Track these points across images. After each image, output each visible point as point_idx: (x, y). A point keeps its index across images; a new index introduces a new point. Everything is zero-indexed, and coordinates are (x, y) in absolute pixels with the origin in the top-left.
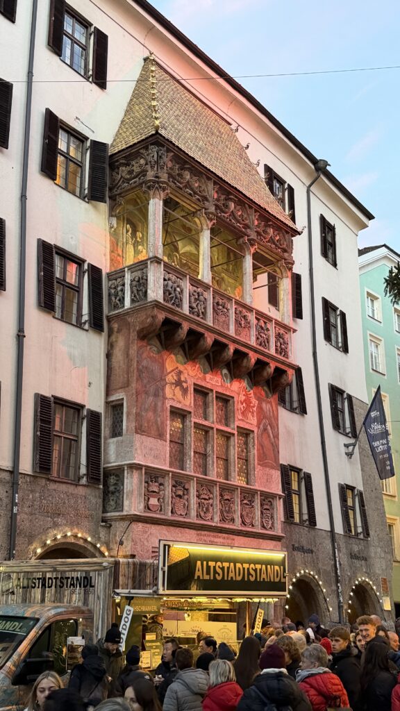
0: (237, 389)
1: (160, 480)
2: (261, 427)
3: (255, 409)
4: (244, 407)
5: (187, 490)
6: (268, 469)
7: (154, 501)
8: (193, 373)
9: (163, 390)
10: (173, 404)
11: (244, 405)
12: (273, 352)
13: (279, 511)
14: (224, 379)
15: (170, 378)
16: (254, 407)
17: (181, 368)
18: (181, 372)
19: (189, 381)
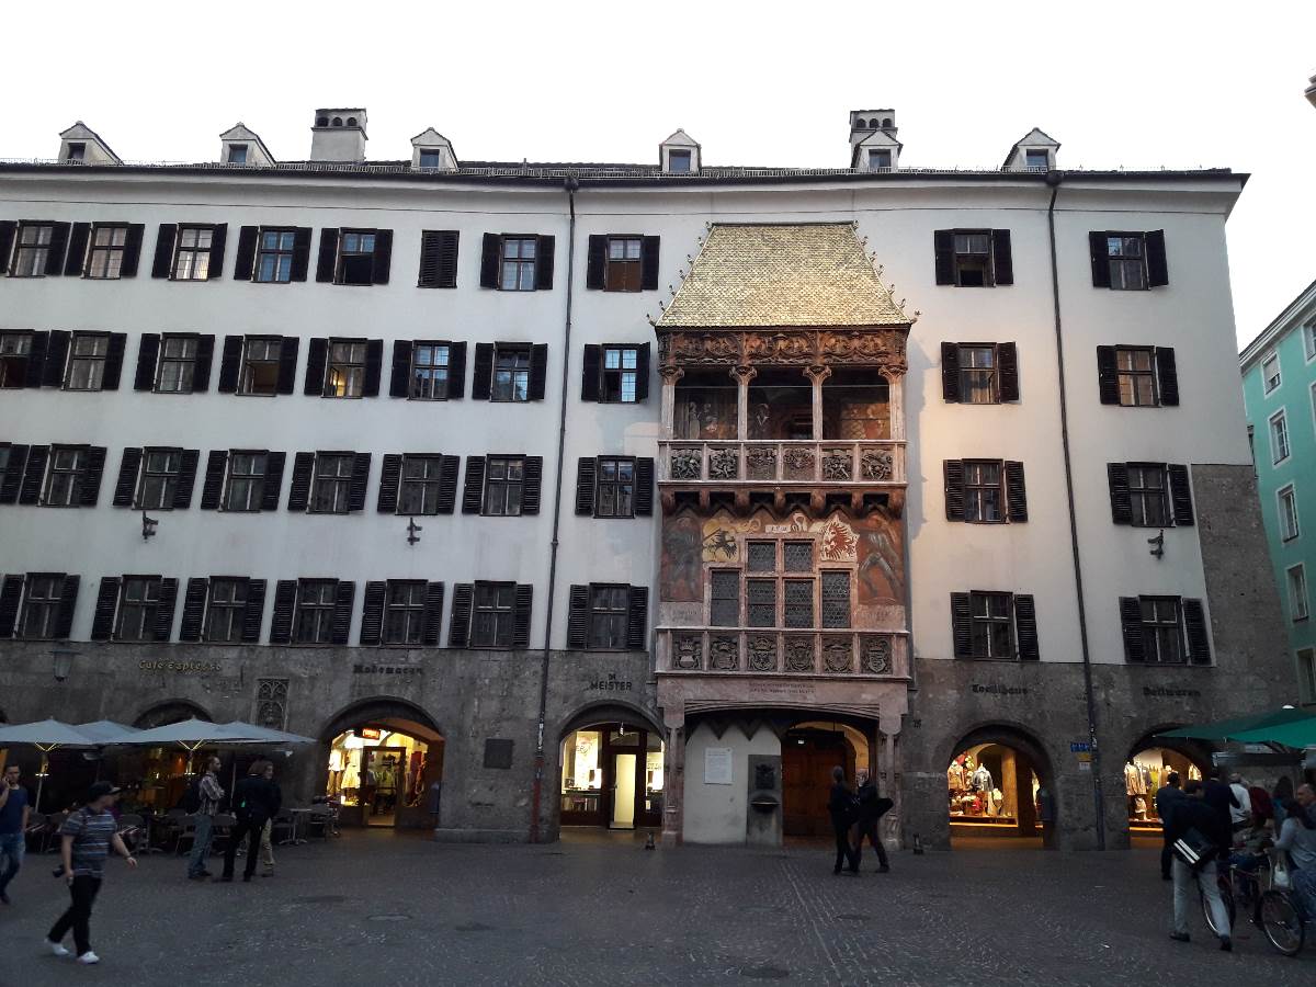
0: (820, 531)
1: (695, 639)
2: (867, 562)
3: (854, 544)
4: (832, 547)
5: (736, 644)
6: (879, 607)
7: (687, 659)
8: (741, 531)
9: (699, 554)
10: (714, 565)
11: (833, 543)
12: (857, 480)
13: (898, 651)
14: (798, 524)
15: (709, 541)
16: (852, 542)
17: (725, 528)
18: (725, 533)
19: (737, 538)
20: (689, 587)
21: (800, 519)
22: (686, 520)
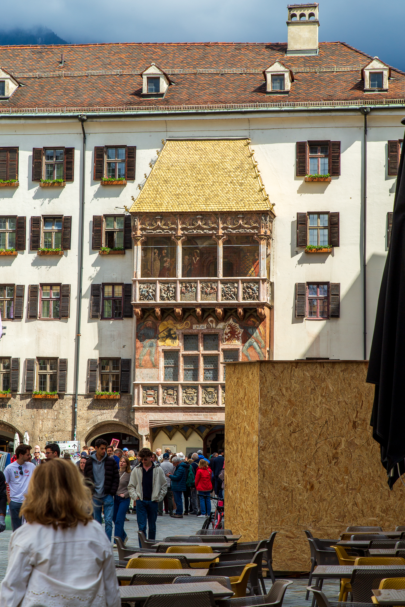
0: (222, 328)
1: (155, 388)
5: (176, 390)
7: (150, 399)
8: (180, 328)
10: (165, 348)
11: (229, 335)
12: (240, 301)
14: (210, 323)
15: (162, 334)
16: (239, 334)
17: (170, 327)
18: (170, 330)
19: (177, 333)
20: (151, 360)
21: (211, 321)
22: (149, 323)
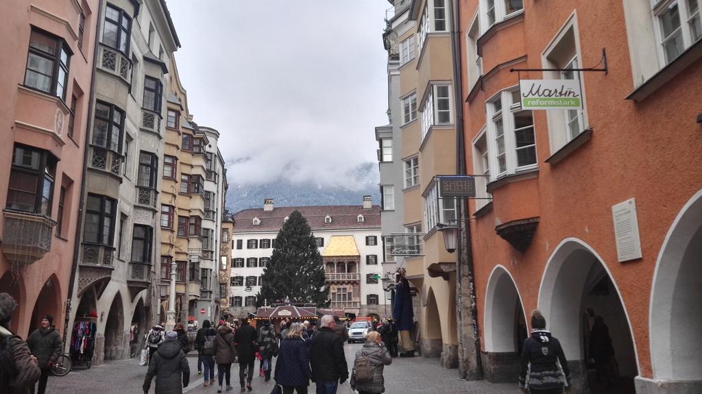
0: (347, 287)
1: (330, 304)
2: (354, 291)
4: (349, 289)
5: (335, 304)
6: (356, 298)
8: (336, 287)
10: (332, 292)
12: (352, 279)
13: (358, 304)
14: (344, 286)
15: (332, 289)
16: (352, 288)
